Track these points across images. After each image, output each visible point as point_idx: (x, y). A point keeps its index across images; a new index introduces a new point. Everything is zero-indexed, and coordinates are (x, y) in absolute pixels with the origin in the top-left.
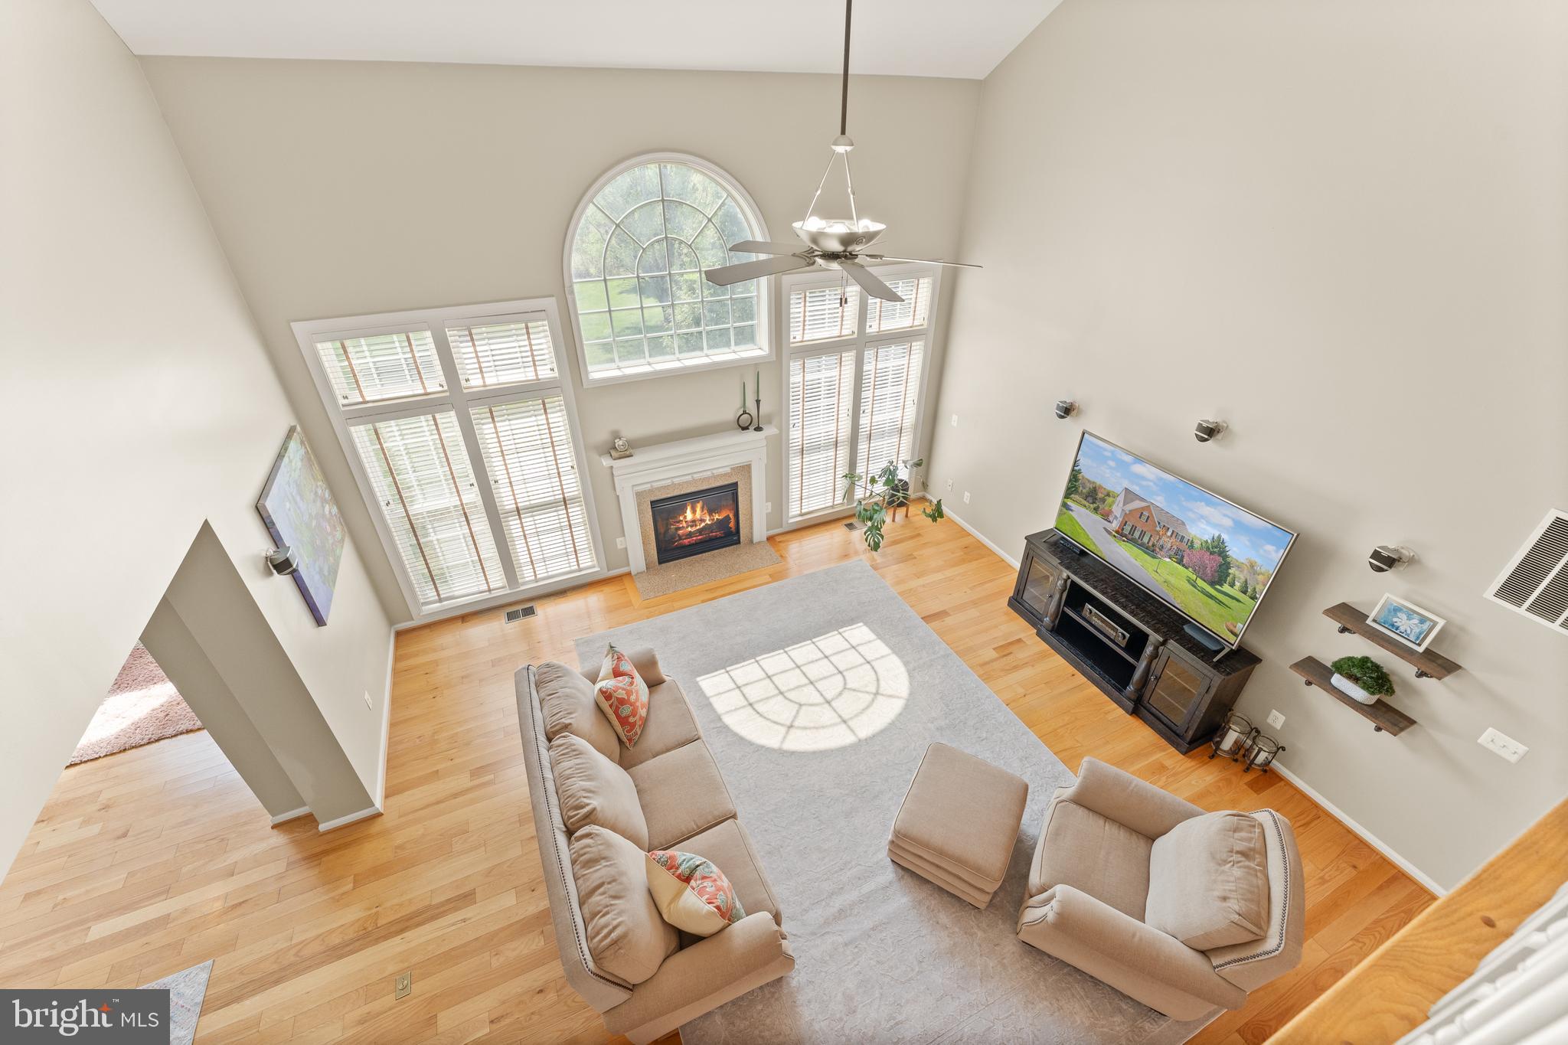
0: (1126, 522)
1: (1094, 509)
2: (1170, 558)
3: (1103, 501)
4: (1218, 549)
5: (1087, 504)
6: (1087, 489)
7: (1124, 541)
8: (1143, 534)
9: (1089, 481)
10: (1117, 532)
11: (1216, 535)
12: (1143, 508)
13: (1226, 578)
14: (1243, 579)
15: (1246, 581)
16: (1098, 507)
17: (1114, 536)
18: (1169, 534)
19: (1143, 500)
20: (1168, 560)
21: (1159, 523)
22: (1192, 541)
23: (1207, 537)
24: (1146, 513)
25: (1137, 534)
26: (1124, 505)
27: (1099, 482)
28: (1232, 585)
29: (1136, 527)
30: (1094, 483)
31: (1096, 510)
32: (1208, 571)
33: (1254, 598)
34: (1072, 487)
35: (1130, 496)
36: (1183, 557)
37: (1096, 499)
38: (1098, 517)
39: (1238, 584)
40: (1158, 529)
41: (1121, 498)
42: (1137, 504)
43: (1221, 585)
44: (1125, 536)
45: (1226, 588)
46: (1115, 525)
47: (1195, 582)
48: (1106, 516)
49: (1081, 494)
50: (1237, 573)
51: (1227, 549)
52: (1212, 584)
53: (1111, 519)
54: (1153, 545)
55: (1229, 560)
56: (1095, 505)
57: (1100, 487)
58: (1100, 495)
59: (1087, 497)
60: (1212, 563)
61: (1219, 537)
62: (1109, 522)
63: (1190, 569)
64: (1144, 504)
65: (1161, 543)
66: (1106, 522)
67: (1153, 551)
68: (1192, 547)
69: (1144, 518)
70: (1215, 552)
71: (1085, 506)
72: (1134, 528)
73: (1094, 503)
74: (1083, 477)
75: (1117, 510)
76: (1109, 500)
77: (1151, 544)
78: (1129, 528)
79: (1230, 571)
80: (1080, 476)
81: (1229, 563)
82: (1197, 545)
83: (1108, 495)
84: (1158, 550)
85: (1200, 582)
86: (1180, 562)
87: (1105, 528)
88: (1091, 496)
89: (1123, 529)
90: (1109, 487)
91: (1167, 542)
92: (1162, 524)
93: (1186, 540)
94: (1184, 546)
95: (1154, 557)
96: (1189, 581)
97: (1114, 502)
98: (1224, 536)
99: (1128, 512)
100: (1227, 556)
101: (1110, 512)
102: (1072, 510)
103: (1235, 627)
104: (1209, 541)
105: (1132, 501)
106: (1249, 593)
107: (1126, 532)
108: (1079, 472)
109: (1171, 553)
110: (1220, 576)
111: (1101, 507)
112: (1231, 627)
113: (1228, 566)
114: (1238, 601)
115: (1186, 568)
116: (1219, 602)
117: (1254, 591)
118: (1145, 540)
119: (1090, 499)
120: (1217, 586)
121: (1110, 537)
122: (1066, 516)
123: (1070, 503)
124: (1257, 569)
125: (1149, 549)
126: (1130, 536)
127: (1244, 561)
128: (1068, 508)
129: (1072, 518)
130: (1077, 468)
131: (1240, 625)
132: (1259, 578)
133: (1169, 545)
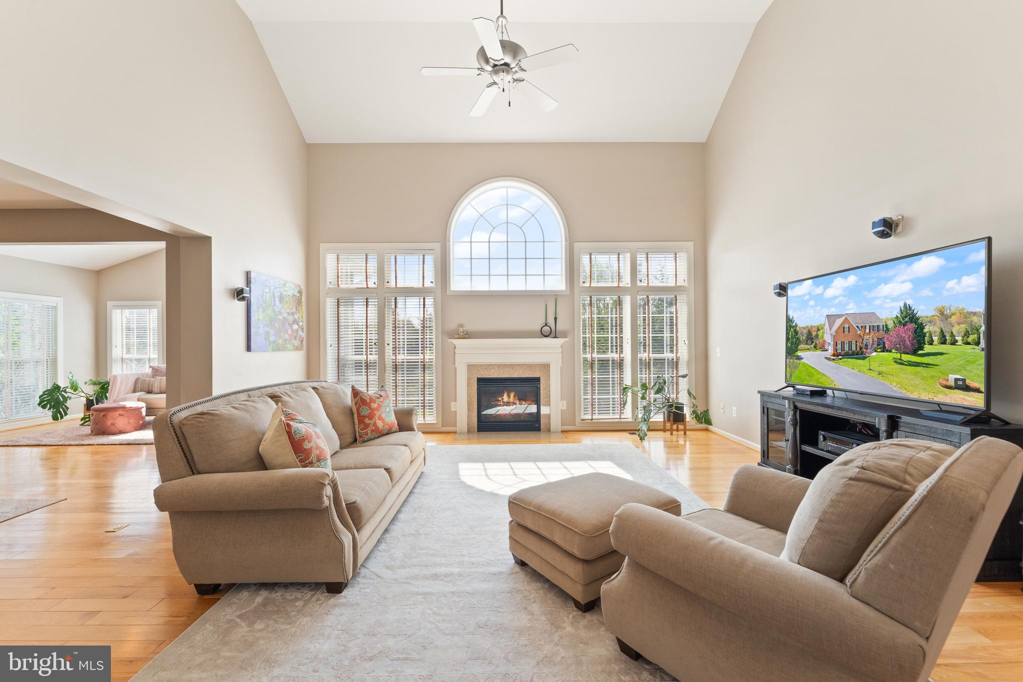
0: (837, 343)
1: (814, 347)
2: (875, 351)
3: (817, 336)
4: (909, 317)
5: (808, 346)
6: (805, 335)
7: (840, 359)
8: (850, 343)
9: (804, 328)
10: (834, 355)
11: (902, 305)
12: (843, 323)
13: (924, 340)
14: (938, 330)
15: (942, 331)
16: (816, 344)
17: (834, 360)
18: (867, 331)
19: (840, 316)
20: (875, 354)
21: (858, 327)
22: (886, 325)
23: (896, 313)
24: (846, 326)
25: (846, 348)
26: (830, 330)
27: (809, 324)
28: (931, 343)
29: (844, 342)
30: (807, 327)
31: (816, 347)
32: (908, 343)
33: (954, 343)
34: (797, 340)
35: (831, 318)
36: (884, 343)
37: (813, 339)
38: (819, 352)
39: (935, 339)
40: (859, 332)
41: (827, 326)
42: (839, 322)
43: (922, 349)
44: (840, 354)
45: (928, 349)
46: (831, 351)
47: (901, 359)
48: (823, 347)
49: (802, 342)
50: (931, 328)
51: (915, 312)
52: (914, 353)
53: (827, 347)
54: (860, 349)
55: (920, 321)
56: (814, 344)
57: (812, 327)
58: (814, 334)
59: (807, 341)
60: (907, 334)
61: (905, 305)
62: (827, 350)
63: (893, 351)
64: (842, 319)
65: (865, 342)
66: (825, 352)
67: (862, 354)
68: (888, 329)
69: (847, 330)
70: (906, 322)
71: (808, 349)
72: (843, 344)
73: (812, 342)
74: (800, 328)
75: (828, 338)
76: (820, 333)
77: (858, 349)
78: (840, 346)
79: (925, 331)
80: (798, 329)
81: (922, 324)
82: (891, 325)
83: (818, 330)
84: (865, 350)
85: (906, 357)
86: (884, 350)
87: (826, 358)
88: (809, 339)
89: (837, 350)
90: (816, 323)
91: (869, 339)
92: (860, 326)
93: (881, 328)
94: (882, 334)
95: (864, 358)
96: (896, 362)
97: (823, 333)
98: (909, 302)
99: (835, 334)
100: (918, 319)
101: (825, 341)
102: (802, 358)
103: (948, 380)
104: (899, 315)
105: (834, 322)
106: (948, 341)
107: (839, 351)
108: (796, 326)
109: (875, 346)
110: (919, 341)
111: (818, 343)
112: (945, 383)
113: (921, 327)
114: (941, 354)
115: (890, 351)
116: (927, 365)
117: (952, 335)
118: (854, 348)
119: (809, 342)
120: (920, 352)
121: (832, 363)
122: (801, 365)
123: (799, 353)
124: (947, 312)
125: (859, 354)
126: (843, 353)
127: (932, 314)
128: (799, 358)
129: (805, 365)
130: (794, 324)
131: (952, 377)
132: (953, 319)
133: (871, 340)
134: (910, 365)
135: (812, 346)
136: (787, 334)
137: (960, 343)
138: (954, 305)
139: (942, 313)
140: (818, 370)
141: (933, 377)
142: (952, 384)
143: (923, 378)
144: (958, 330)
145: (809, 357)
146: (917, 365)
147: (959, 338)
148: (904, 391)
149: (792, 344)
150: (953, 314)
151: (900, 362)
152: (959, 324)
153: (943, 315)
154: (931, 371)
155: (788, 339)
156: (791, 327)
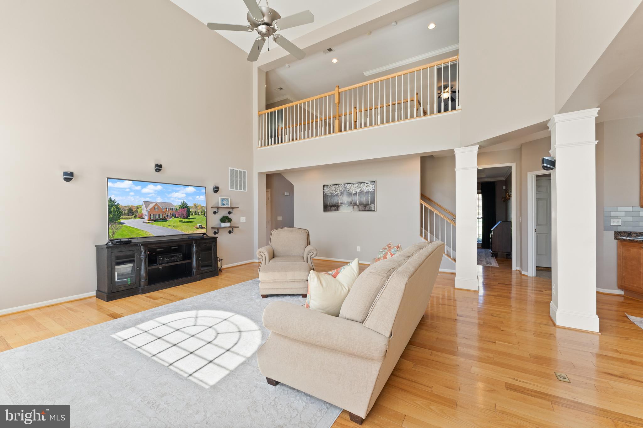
0: (151, 215)
1: (135, 217)
3: (137, 211)
4: (184, 206)
5: (130, 217)
6: (127, 210)
7: (153, 222)
8: (159, 215)
9: (126, 207)
10: (149, 220)
11: (182, 201)
12: (154, 206)
13: (190, 213)
14: (194, 211)
16: (136, 215)
17: (149, 223)
18: (168, 210)
19: (153, 202)
20: (171, 219)
21: (163, 208)
22: (176, 208)
23: (180, 204)
24: (156, 207)
25: (157, 217)
26: (146, 208)
28: (192, 215)
29: (155, 214)
30: (128, 206)
31: (136, 217)
32: (185, 214)
33: (199, 215)
34: (119, 213)
35: (147, 203)
36: (175, 215)
37: (133, 212)
38: (138, 220)
39: (193, 213)
40: (163, 210)
41: (144, 206)
42: (152, 205)
43: (189, 217)
44: (153, 220)
45: (191, 217)
46: (147, 218)
47: (182, 221)
48: (141, 217)
49: (125, 214)
50: (192, 210)
51: (187, 204)
52: (187, 218)
53: (144, 217)
54: (164, 217)
55: (188, 208)
57: (132, 206)
58: (134, 210)
59: (128, 214)
60: (184, 212)
61: (183, 201)
62: (144, 218)
63: (179, 218)
64: (154, 204)
65: (166, 214)
66: (142, 219)
67: (165, 219)
68: (177, 210)
69: (157, 210)
71: (130, 218)
73: (133, 215)
74: (121, 206)
75: (145, 212)
76: (139, 210)
77: (163, 217)
78: (153, 216)
79: (190, 211)
80: (120, 207)
81: (189, 208)
82: (178, 208)
83: (138, 208)
84: (166, 218)
85: (184, 220)
86: (175, 217)
87: (143, 222)
88: (130, 212)
89: (151, 218)
90: (136, 205)
91: (168, 213)
92: (164, 208)
93: (174, 209)
94: (174, 211)
95: (166, 221)
96: (180, 222)
97: (141, 210)
98: (185, 201)
99: (149, 211)
100: (188, 207)
101: (142, 214)
102: (124, 223)
105: (149, 205)
106: (197, 214)
107: (152, 218)
108: (118, 205)
109: (171, 216)
110: (188, 214)
111: (137, 214)
112: (196, 227)
113: (189, 209)
114: (195, 218)
115: (178, 218)
116: (191, 222)
117: (198, 213)
118: (161, 217)
119: (130, 214)
120: (189, 218)
121: (148, 224)
122: (123, 227)
123: (121, 221)
124: (197, 205)
125: (164, 219)
126: (155, 219)
127: (193, 205)
128: (122, 223)
129: (127, 227)
130: (116, 204)
131: (198, 225)
132: (198, 208)
133: (170, 214)
134: (185, 222)
135: (133, 216)
136: (109, 209)
137: (200, 215)
138: (199, 204)
139: (195, 206)
140: (138, 229)
141: (193, 226)
142: (198, 227)
143: (190, 226)
144: (200, 211)
145: (129, 222)
146: (188, 222)
147: (200, 213)
148: (183, 232)
149: (114, 215)
150: (198, 206)
151: (182, 222)
152: (200, 209)
153: (196, 206)
154: (192, 224)
155: (110, 212)
156: (112, 205)
